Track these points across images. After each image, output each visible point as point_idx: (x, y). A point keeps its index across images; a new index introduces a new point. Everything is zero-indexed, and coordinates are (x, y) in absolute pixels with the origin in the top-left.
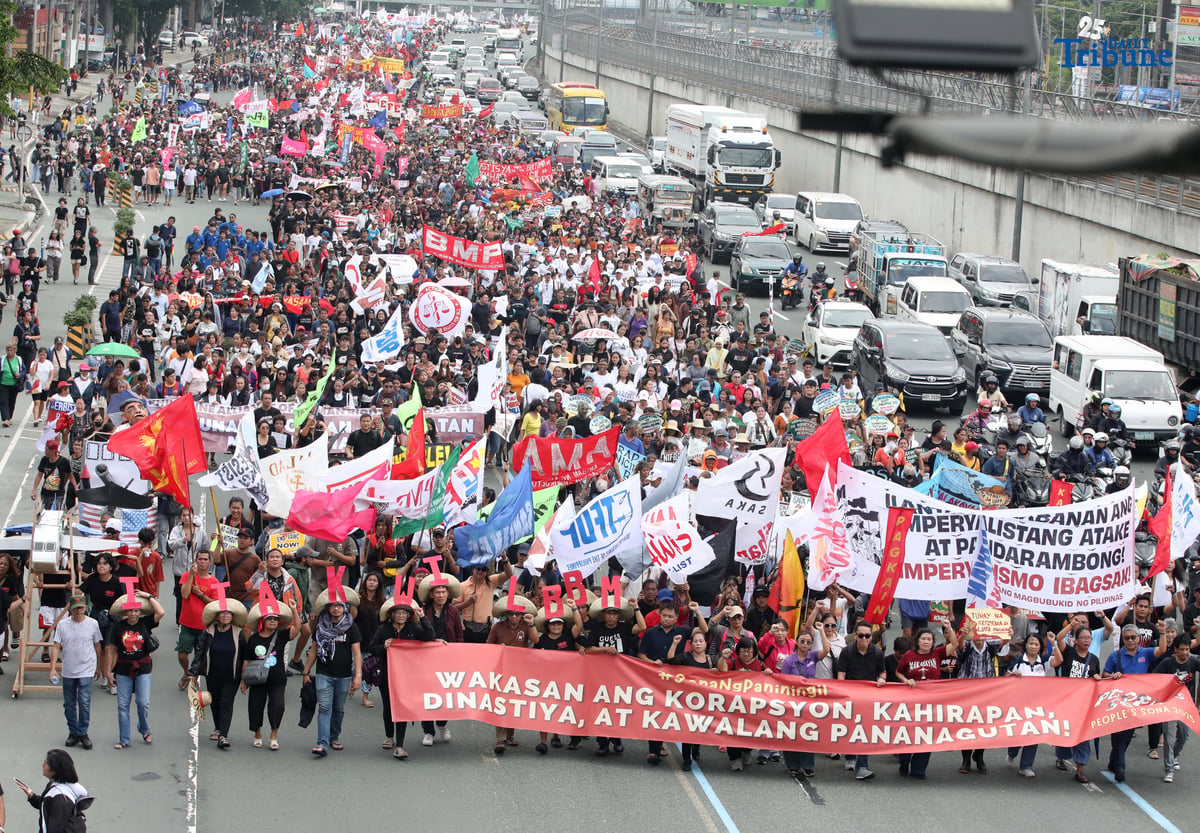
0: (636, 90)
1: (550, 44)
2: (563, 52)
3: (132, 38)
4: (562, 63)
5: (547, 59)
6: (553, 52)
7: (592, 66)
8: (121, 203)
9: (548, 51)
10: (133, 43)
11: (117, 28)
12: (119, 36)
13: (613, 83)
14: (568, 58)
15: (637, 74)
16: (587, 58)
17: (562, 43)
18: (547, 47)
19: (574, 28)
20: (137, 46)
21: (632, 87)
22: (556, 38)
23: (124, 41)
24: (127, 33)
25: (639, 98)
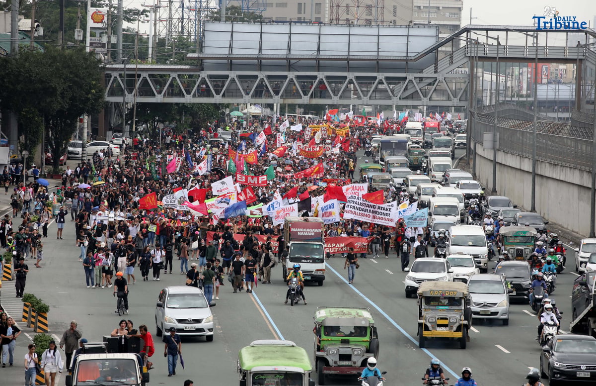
0: (575, 190)
1: (482, 144)
2: (495, 151)
3: (39, 148)
4: (495, 163)
5: (477, 158)
6: (484, 151)
7: (527, 166)
8: (37, 327)
9: (479, 150)
10: (39, 154)
11: (22, 139)
12: (25, 147)
13: (551, 183)
14: (501, 158)
15: (577, 173)
16: (522, 157)
17: (494, 141)
18: (478, 146)
19: (505, 125)
20: (44, 157)
21: (571, 187)
22: (487, 137)
23: (30, 153)
24: (34, 143)
25: (579, 199)
